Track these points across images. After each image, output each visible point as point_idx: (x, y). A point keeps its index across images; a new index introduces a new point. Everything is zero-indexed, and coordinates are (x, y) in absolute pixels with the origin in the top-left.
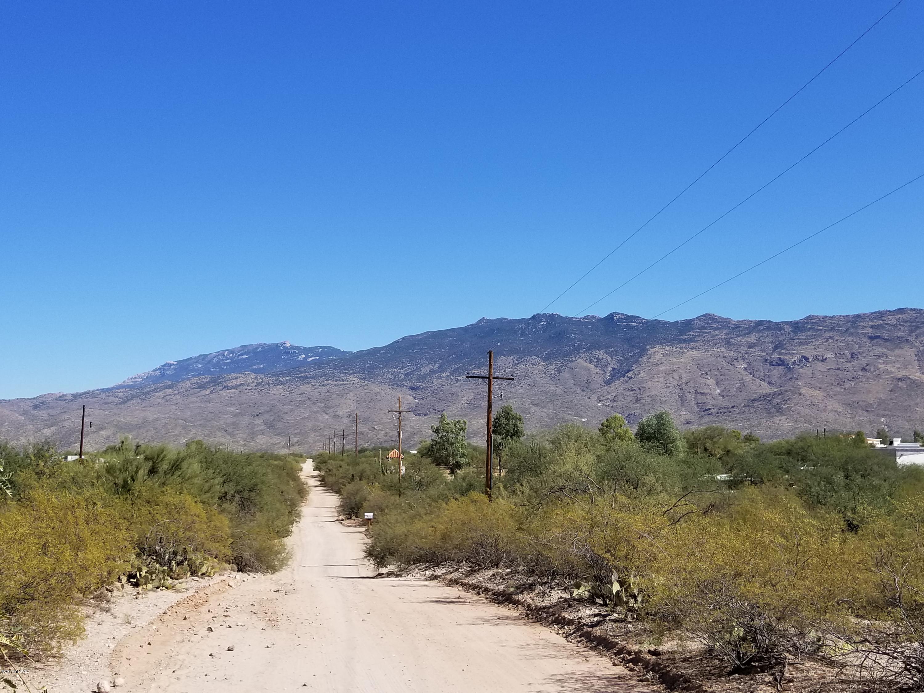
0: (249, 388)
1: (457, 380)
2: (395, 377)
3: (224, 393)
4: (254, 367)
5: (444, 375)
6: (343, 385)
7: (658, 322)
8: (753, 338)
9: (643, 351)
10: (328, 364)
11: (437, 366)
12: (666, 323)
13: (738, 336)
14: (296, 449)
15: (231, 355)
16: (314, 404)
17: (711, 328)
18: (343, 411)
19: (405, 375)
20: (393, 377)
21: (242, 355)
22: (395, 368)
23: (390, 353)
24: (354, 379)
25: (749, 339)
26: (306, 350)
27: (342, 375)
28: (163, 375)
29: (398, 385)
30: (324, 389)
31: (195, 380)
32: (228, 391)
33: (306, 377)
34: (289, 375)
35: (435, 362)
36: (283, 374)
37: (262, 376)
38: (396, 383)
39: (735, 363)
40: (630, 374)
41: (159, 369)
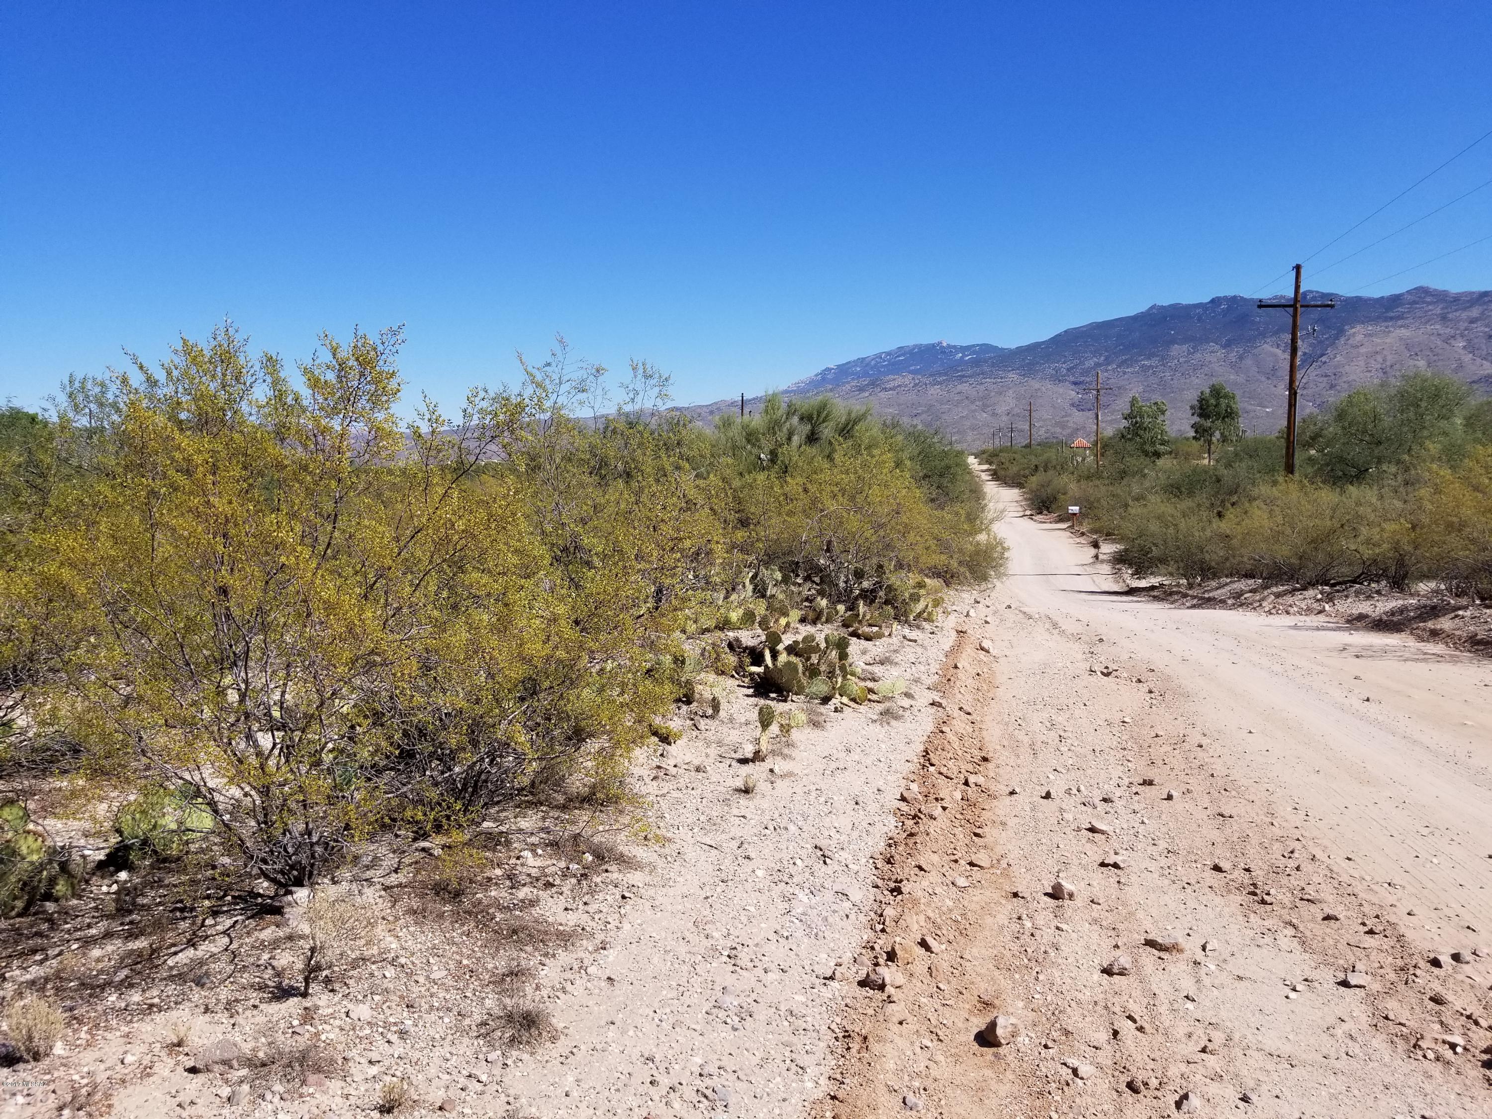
0: (906, 389)
1: (1125, 373)
2: (1057, 372)
3: (882, 395)
4: (911, 368)
5: (1110, 368)
6: (1001, 382)
7: (1359, 299)
8: (1475, 312)
9: (1341, 332)
10: (986, 361)
11: (1102, 359)
12: (1370, 299)
13: (1456, 310)
14: (957, 447)
15: (889, 357)
16: (972, 402)
17: (1424, 302)
18: (1002, 409)
19: (1068, 369)
20: (1054, 373)
21: (899, 356)
22: (1056, 363)
23: (1051, 347)
24: (1013, 376)
25: (1470, 314)
26: (964, 349)
27: (1000, 372)
28: (823, 379)
29: (1059, 381)
30: (982, 388)
31: (854, 383)
32: (887, 393)
33: (963, 376)
34: (946, 374)
35: (1101, 355)
36: (940, 374)
37: (920, 377)
38: (1057, 379)
39: (1452, 341)
40: (1324, 359)
41: (821, 373)
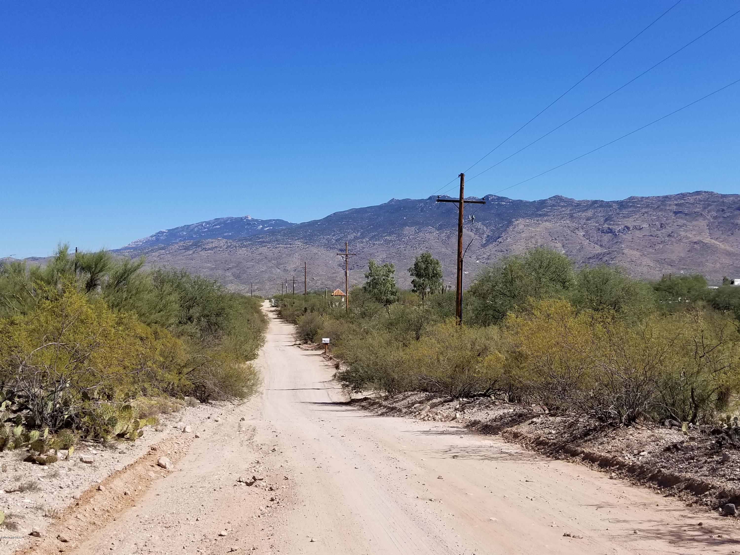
0: (221, 250)
1: (374, 244)
2: (329, 242)
3: (203, 253)
4: (225, 234)
5: (364, 240)
6: (290, 247)
7: (521, 201)
8: (590, 213)
9: (510, 223)
10: (279, 232)
11: (359, 234)
12: (527, 202)
13: (579, 212)
14: (257, 293)
15: (208, 225)
16: (269, 261)
17: (559, 206)
18: (290, 267)
19: (336, 240)
20: (327, 242)
21: (216, 225)
22: (329, 235)
23: (325, 224)
24: (299, 243)
25: (586, 214)
26: (263, 222)
27: (289, 240)
28: (158, 240)
29: (330, 248)
30: (276, 251)
31: (181, 244)
32: (206, 252)
33: (264, 242)
34: (250, 240)
35: (358, 231)
36: (246, 240)
37: (231, 241)
38: (329, 246)
39: (576, 231)
40: (500, 240)
41: (155, 236)
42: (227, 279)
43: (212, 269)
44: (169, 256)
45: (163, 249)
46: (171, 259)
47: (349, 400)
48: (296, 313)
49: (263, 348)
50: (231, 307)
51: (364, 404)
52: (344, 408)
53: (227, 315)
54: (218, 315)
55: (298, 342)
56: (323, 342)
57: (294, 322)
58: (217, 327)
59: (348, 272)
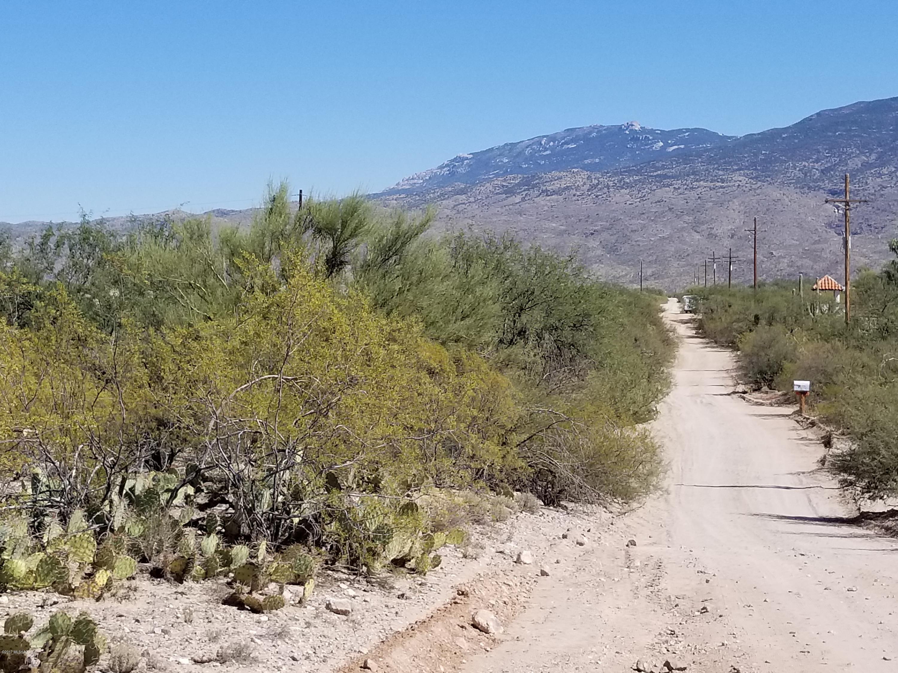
0: (578, 193)
2: (806, 176)
3: (541, 201)
4: (586, 162)
5: (885, 171)
6: (722, 187)
10: (699, 155)
11: (873, 157)
14: (651, 284)
15: (552, 144)
16: (678, 217)
18: (722, 229)
19: (822, 171)
20: (802, 175)
21: (567, 143)
22: (805, 161)
23: (797, 137)
24: (740, 178)
26: (665, 135)
27: (721, 173)
28: (452, 174)
29: (809, 188)
30: (693, 194)
31: (498, 182)
32: (548, 198)
33: (665, 177)
34: (638, 172)
35: (871, 151)
36: (629, 172)
37: (598, 175)
38: (806, 184)
41: (447, 165)
42: (591, 254)
43: (561, 233)
44: (475, 206)
45: (462, 192)
46: (477, 212)
47: (855, 514)
48: (736, 326)
49: (667, 399)
50: (602, 311)
51: (889, 523)
52: (845, 529)
53: (595, 327)
54: (576, 327)
55: (741, 388)
56: (796, 389)
57: (732, 345)
58: (574, 352)
59: (850, 238)
